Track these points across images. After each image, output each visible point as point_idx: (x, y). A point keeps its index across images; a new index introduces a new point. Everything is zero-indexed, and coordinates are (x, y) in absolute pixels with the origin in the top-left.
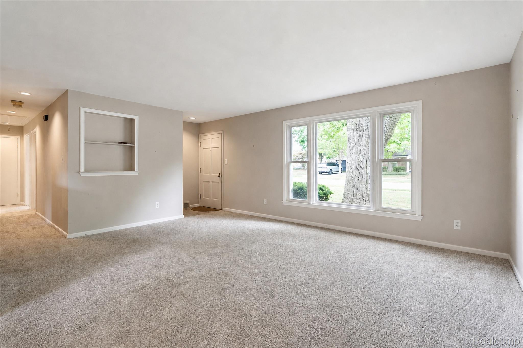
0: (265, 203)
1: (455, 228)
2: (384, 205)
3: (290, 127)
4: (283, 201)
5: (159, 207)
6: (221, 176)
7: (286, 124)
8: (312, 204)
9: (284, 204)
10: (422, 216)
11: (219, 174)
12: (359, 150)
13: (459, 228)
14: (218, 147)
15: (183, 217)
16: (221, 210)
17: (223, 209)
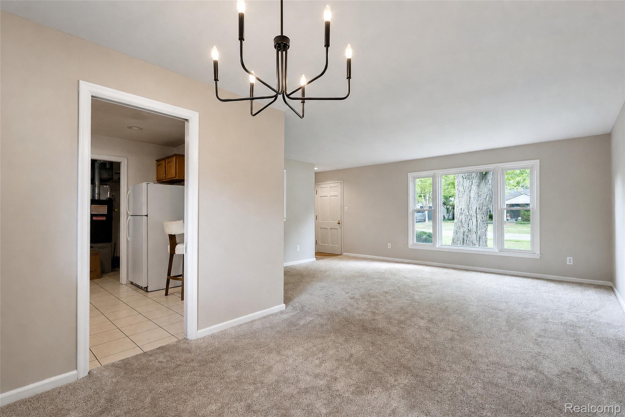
0: (389, 247)
1: (568, 263)
2: (506, 246)
3: (415, 178)
4: (408, 245)
5: (299, 250)
6: (340, 223)
7: (411, 176)
8: (438, 247)
9: (409, 248)
10: (540, 254)
11: (339, 221)
12: (469, 197)
13: (572, 263)
14: (337, 196)
15: (315, 260)
16: (341, 255)
17: (344, 254)
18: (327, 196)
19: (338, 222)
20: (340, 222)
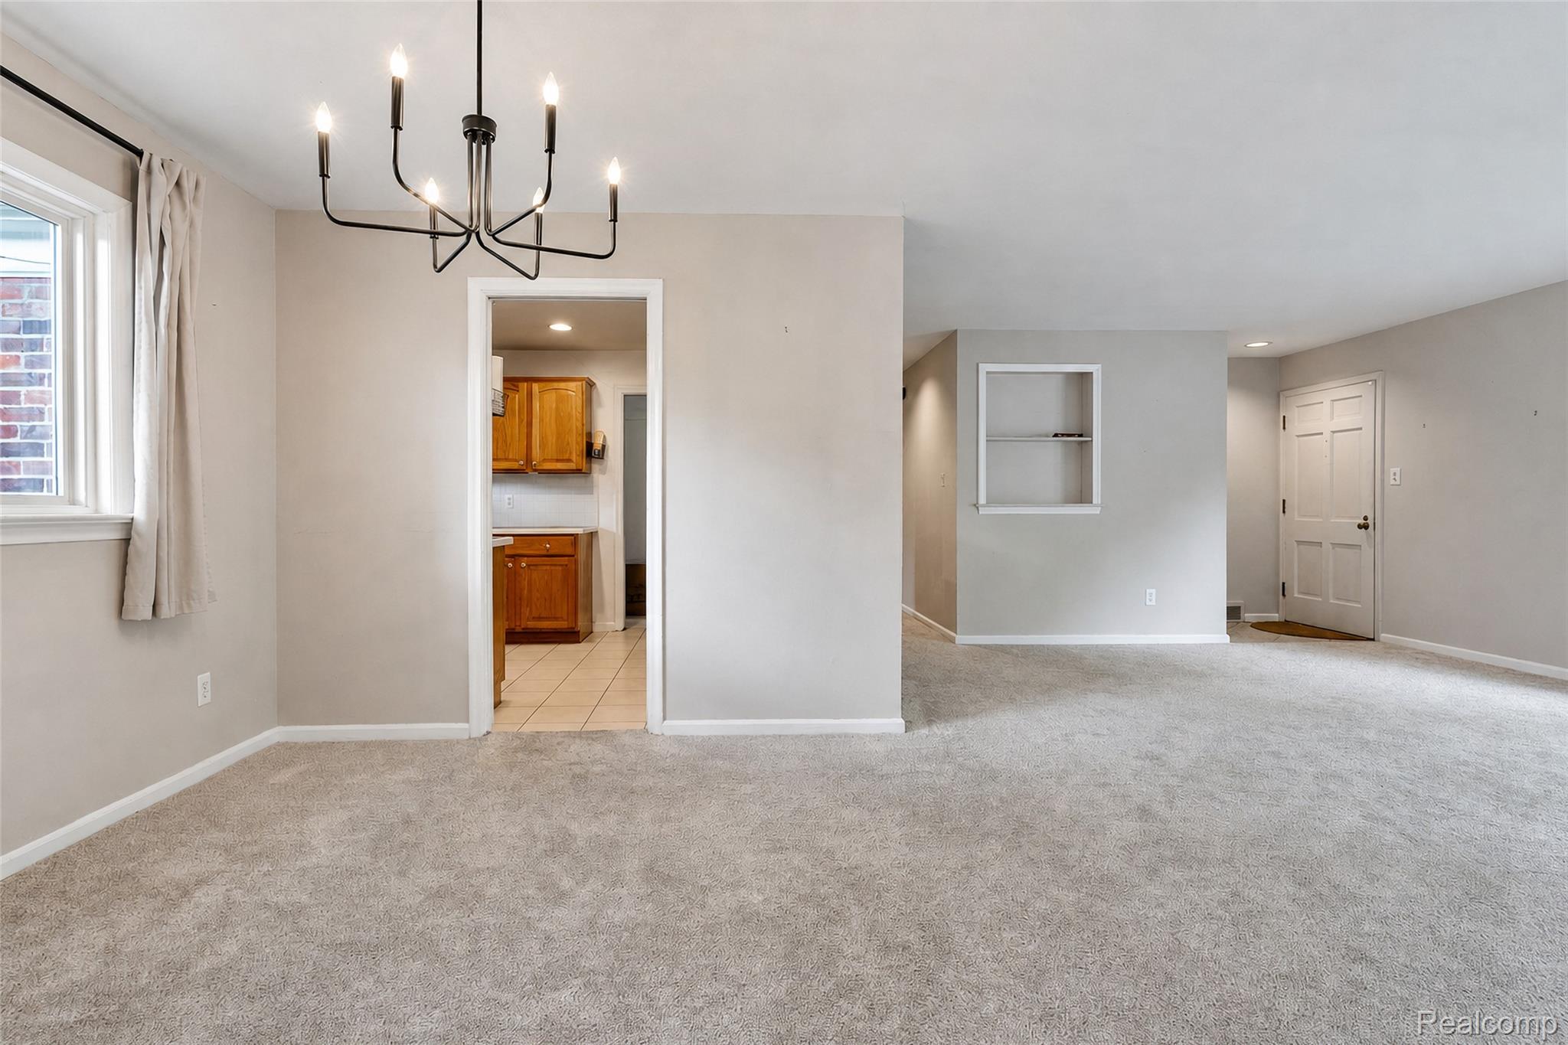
5: (1153, 602)
6: (1371, 526)
11: (1365, 519)
14: (1361, 429)
15: (1229, 641)
16: (1374, 639)
17: (1381, 639)
18: (1322, 434)
19: (1362, 522)
20: (1370, 522)
